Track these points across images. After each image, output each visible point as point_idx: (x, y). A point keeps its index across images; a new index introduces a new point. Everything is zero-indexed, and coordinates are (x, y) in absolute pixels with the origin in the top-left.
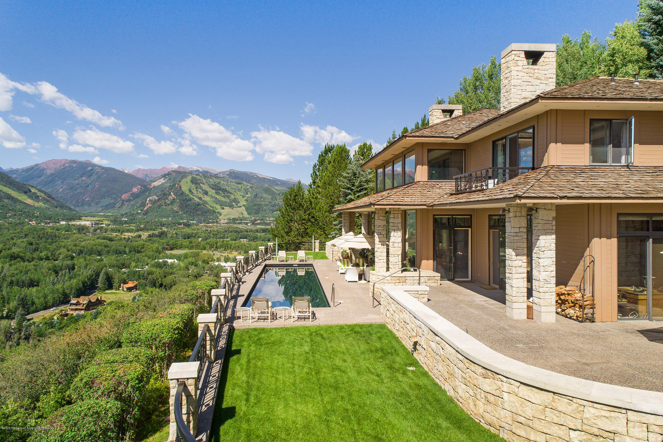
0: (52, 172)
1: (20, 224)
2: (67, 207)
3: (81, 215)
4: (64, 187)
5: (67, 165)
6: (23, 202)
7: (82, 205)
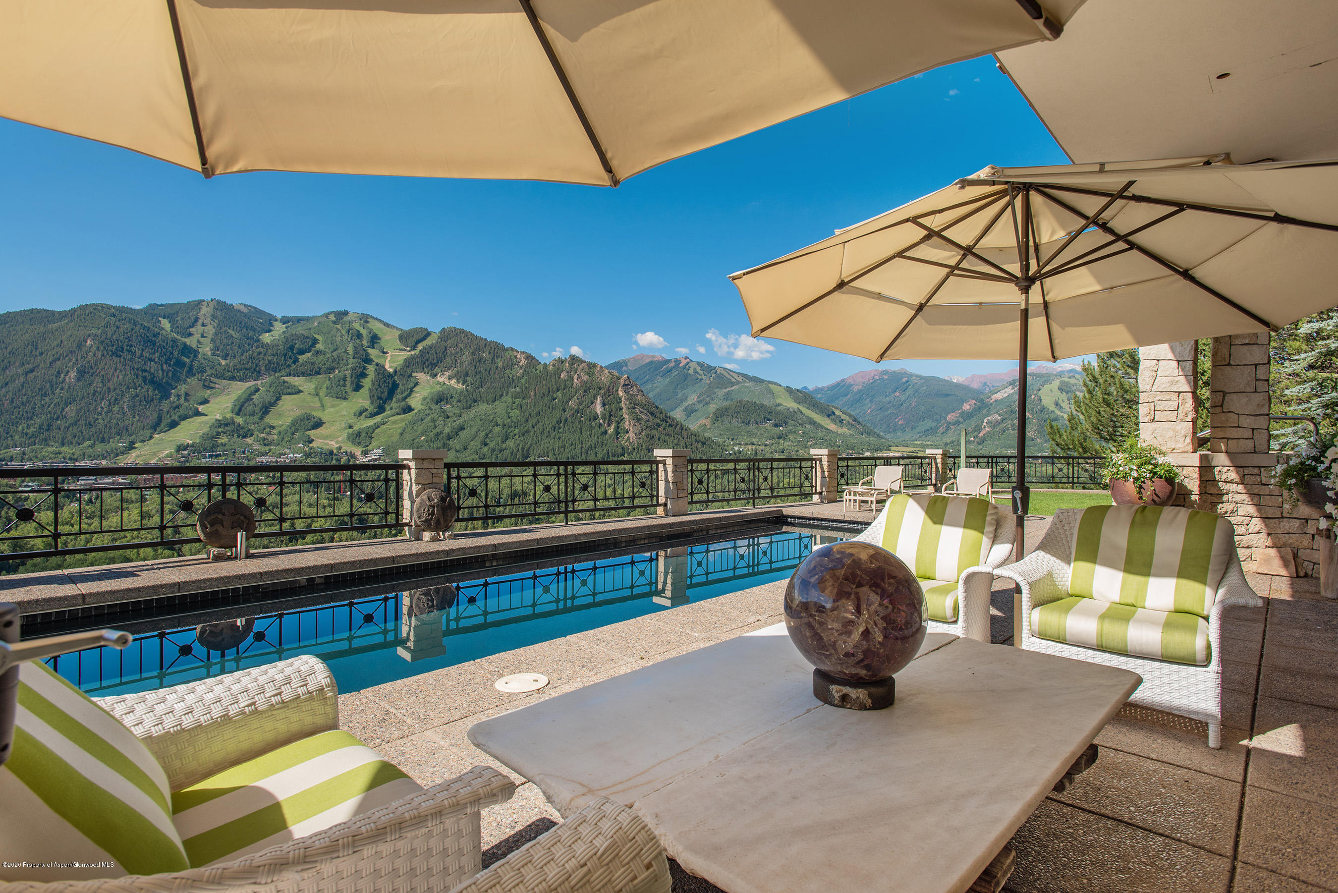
0: (860, 387)
2: (875, 433)
3: (891, 443)
4: (873, 407)
5: (877, 377)
6: (823, 428)
7: (894, 431)
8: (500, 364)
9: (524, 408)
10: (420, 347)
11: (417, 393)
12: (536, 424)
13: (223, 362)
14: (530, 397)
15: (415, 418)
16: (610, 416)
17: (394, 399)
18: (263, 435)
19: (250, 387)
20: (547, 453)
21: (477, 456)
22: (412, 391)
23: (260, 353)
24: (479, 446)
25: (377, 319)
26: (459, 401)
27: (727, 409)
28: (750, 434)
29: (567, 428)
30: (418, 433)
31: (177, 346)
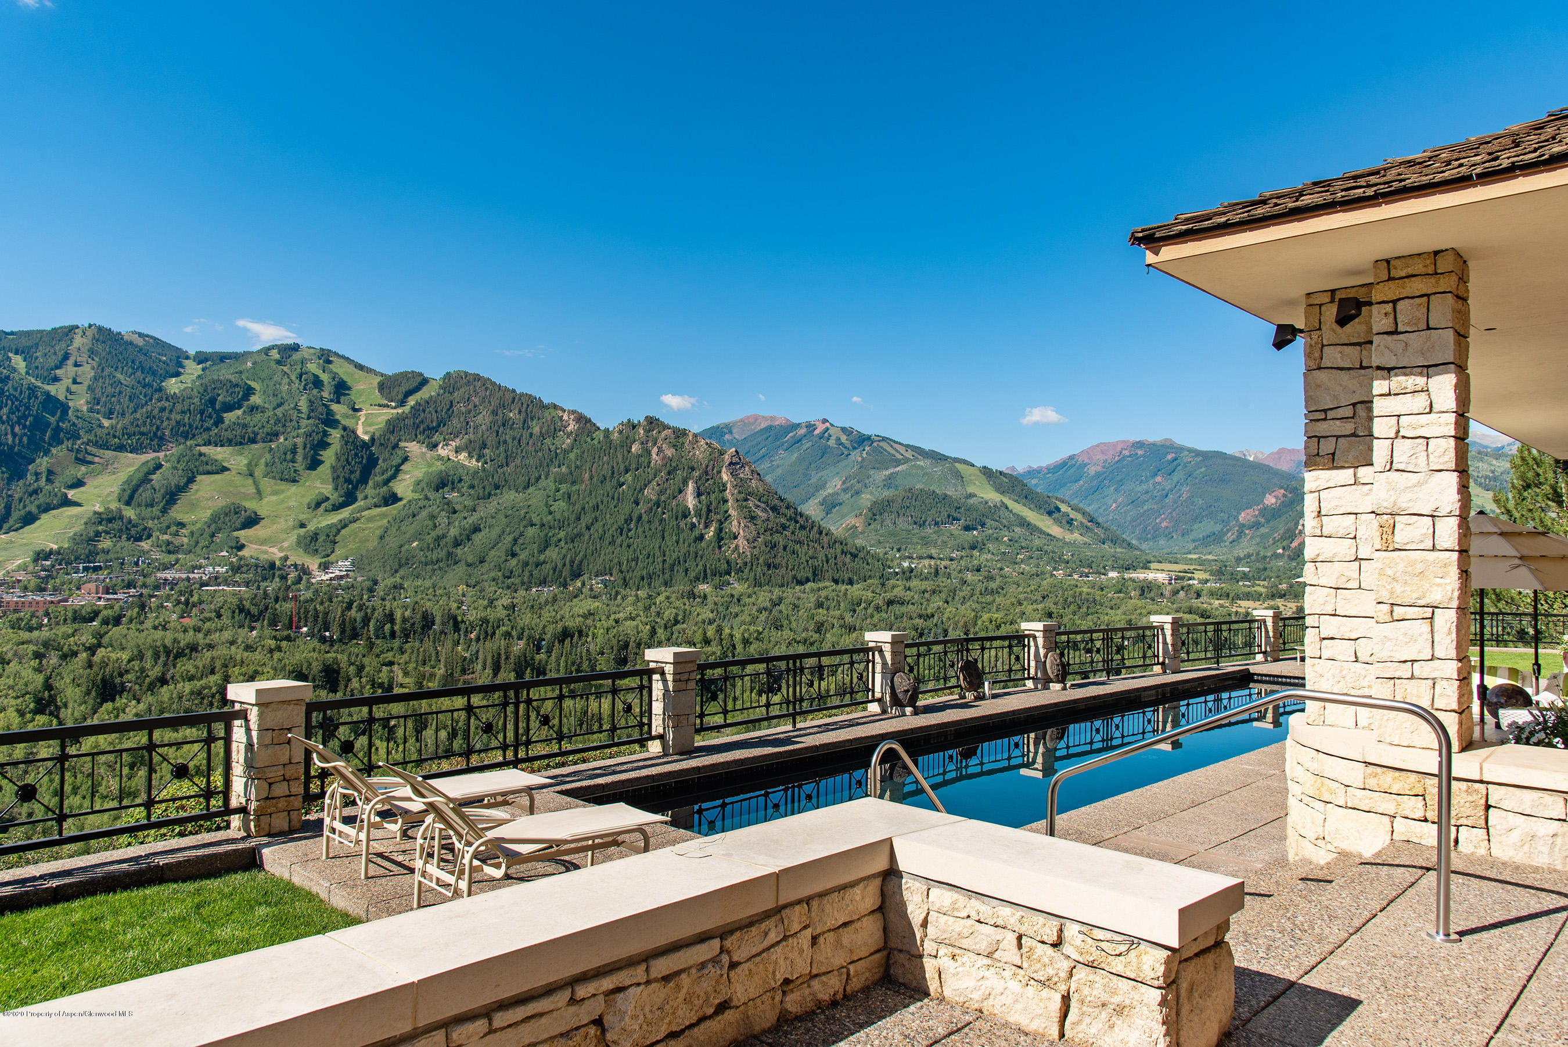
0: (1099, 469)
1: (1038, 575)
2: (1124, 540)
3: (1150, 558)
4: (1120, 500)
5: (1126, 452)
6: (1044, 533)
7: (1154, 538)
8: (536, 430)
9: (573, 499)
10: (412, 401)
11: (406, 473)
12: (592, 524)
13: (106, 423)
14: (583, 481)
15: (403, 513)
16: (707, 513)
17: (371, 483)
18: (166, 537)
19: (147, 462)
20: (610, 570)
21: (500, 574)
22: (398, 470)
23: (163, 409)
24: (504, 558)
25: (343, 357)
26: (472, 487)
27: (889, 502)
28: (926, 542)
29: (640, 530)
30: (408, 536)
31: (36, 397)
